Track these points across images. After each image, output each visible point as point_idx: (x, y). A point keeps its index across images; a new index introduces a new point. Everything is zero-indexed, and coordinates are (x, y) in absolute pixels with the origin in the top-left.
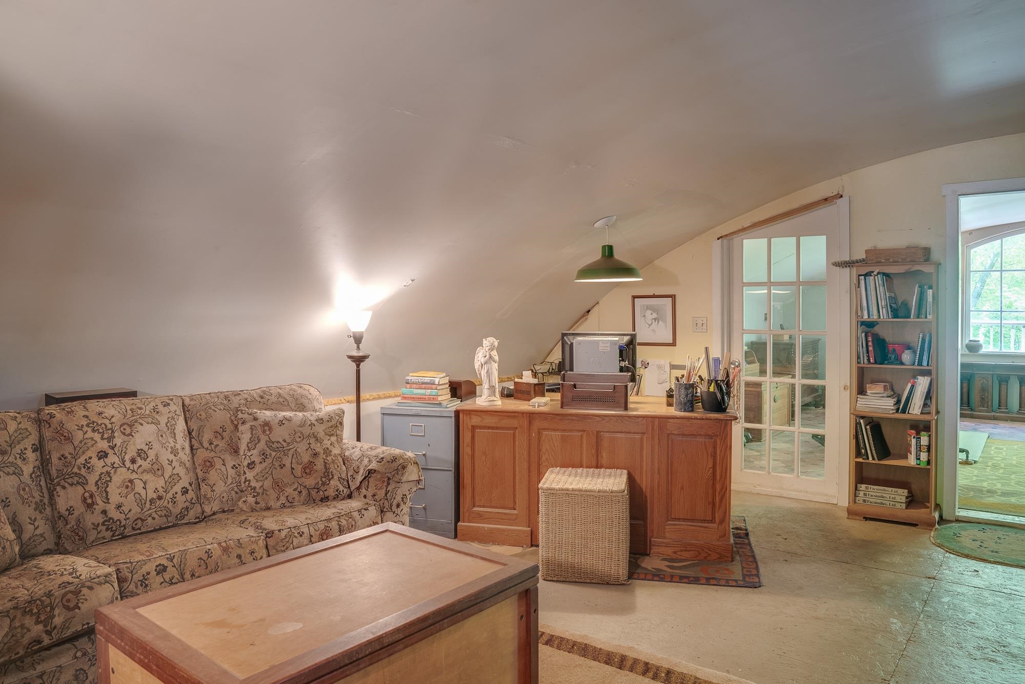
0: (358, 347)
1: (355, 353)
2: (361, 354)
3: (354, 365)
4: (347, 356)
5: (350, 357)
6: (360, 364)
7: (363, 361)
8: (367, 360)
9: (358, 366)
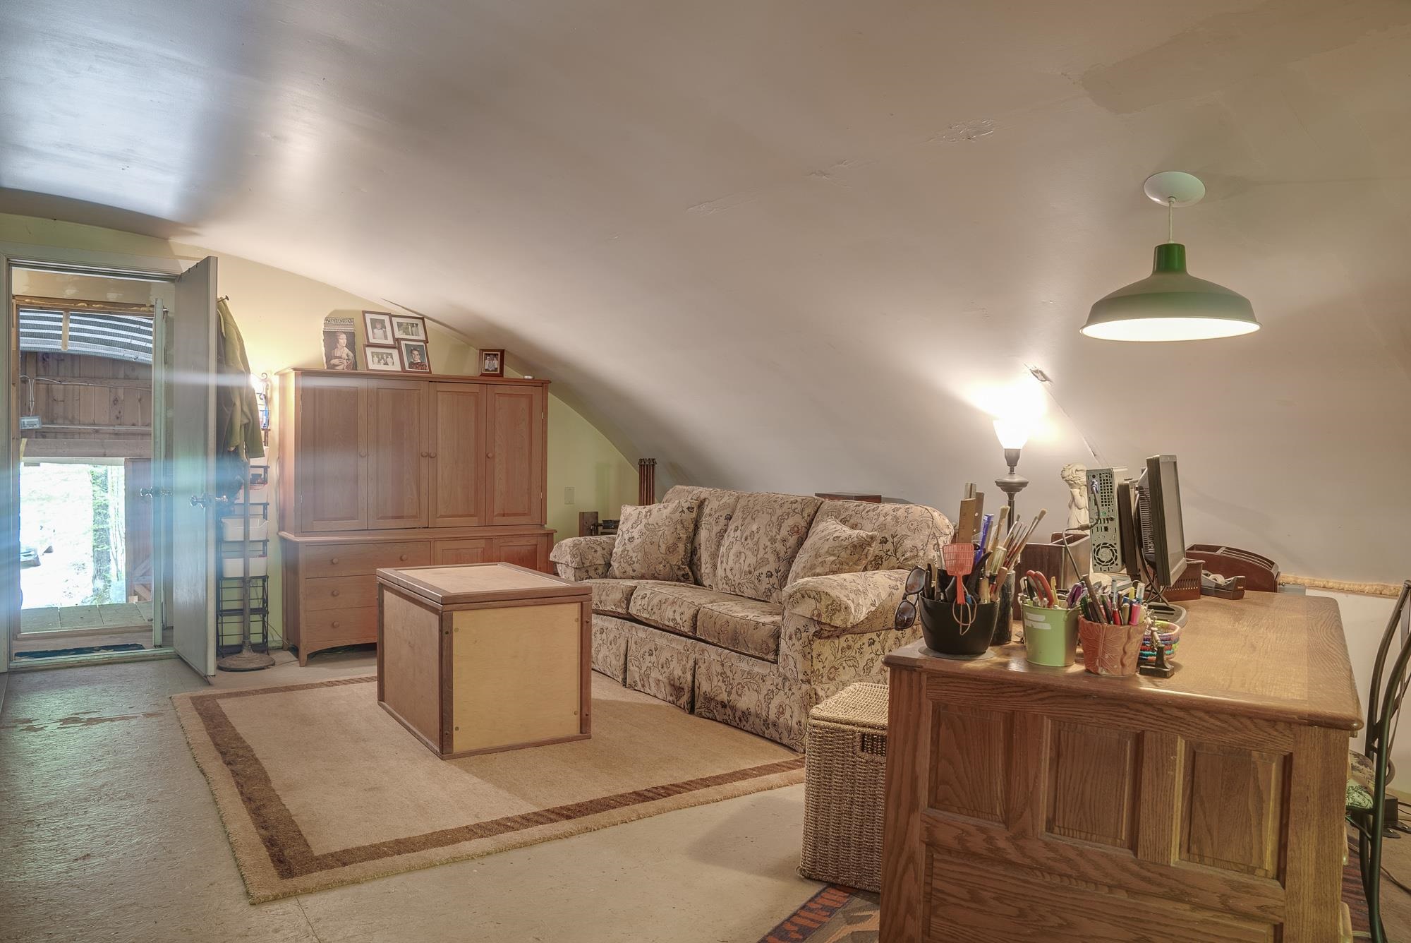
0: (1012, 472)
1: (1008, 479)
2: (1016, 479)
3: (1005, 495)
4: (996, 482)
5: (999, 484)
6: (1013, 495)
7: (1019, 490)
8: (1024, 489)
9: (1011, 497)
